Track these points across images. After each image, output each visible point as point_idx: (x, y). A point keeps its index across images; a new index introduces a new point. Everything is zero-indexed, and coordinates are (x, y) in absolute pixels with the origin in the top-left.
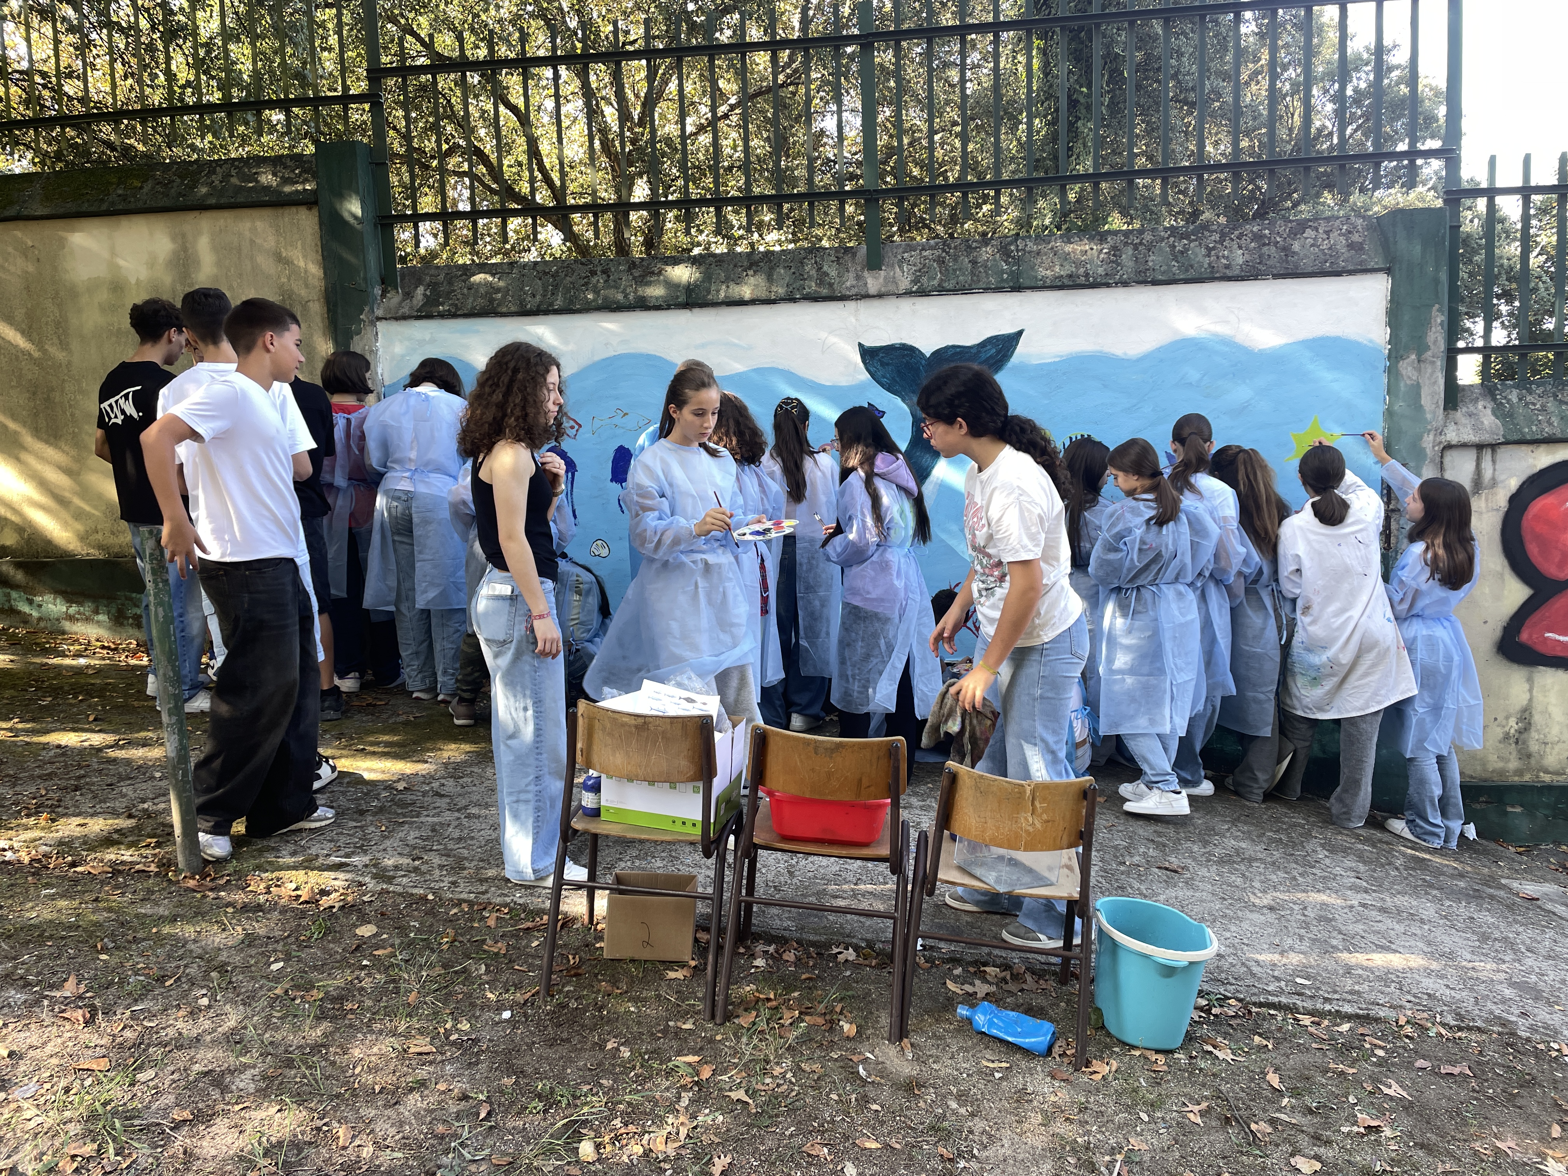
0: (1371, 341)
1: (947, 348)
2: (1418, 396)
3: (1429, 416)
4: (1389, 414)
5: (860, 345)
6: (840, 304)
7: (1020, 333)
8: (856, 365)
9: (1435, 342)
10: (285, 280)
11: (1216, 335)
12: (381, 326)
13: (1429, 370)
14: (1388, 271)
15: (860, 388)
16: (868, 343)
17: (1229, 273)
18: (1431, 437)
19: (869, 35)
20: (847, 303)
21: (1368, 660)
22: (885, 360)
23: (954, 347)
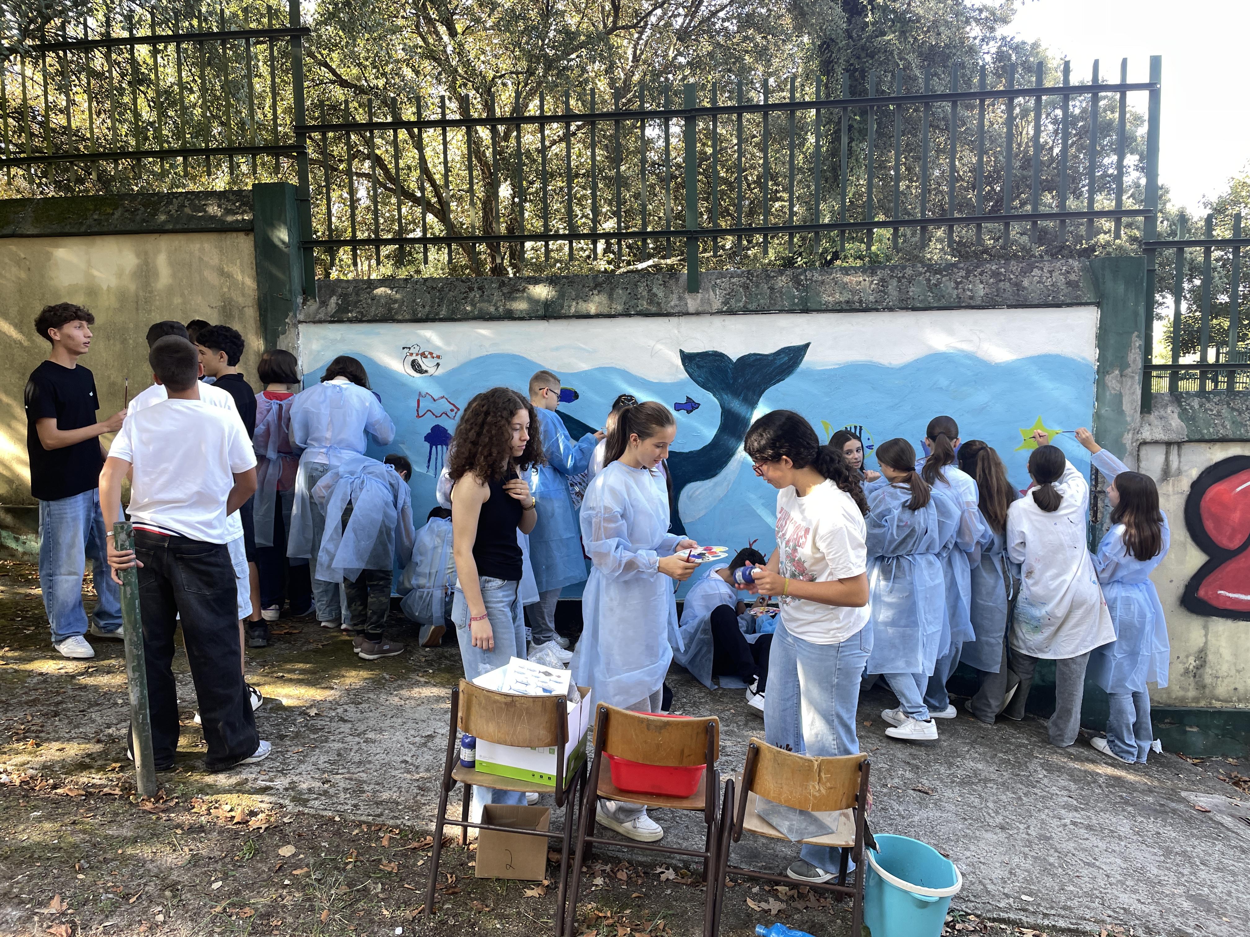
0: (1084, 359)
1: (749, 355)
2: (1121, 402)
3: (1129, 419)
4: (1097, 416)
5: (681, 351)
6: (666, 319)
7: (807, 345)
8: (677, 366)
9: (1135, 361)
10: (225, 290)
11: (962, 351)
12: (300, 327)
13: (1129, 383)
14: (1098, 305)
15: (680, 385)
16: (687, 350)
17: (973, 303)
18: (1130, 435)
19: (692, 110)
20: (672, 319)
21: (1078, 614)
22: (701, 363)
23: (755, 354)
